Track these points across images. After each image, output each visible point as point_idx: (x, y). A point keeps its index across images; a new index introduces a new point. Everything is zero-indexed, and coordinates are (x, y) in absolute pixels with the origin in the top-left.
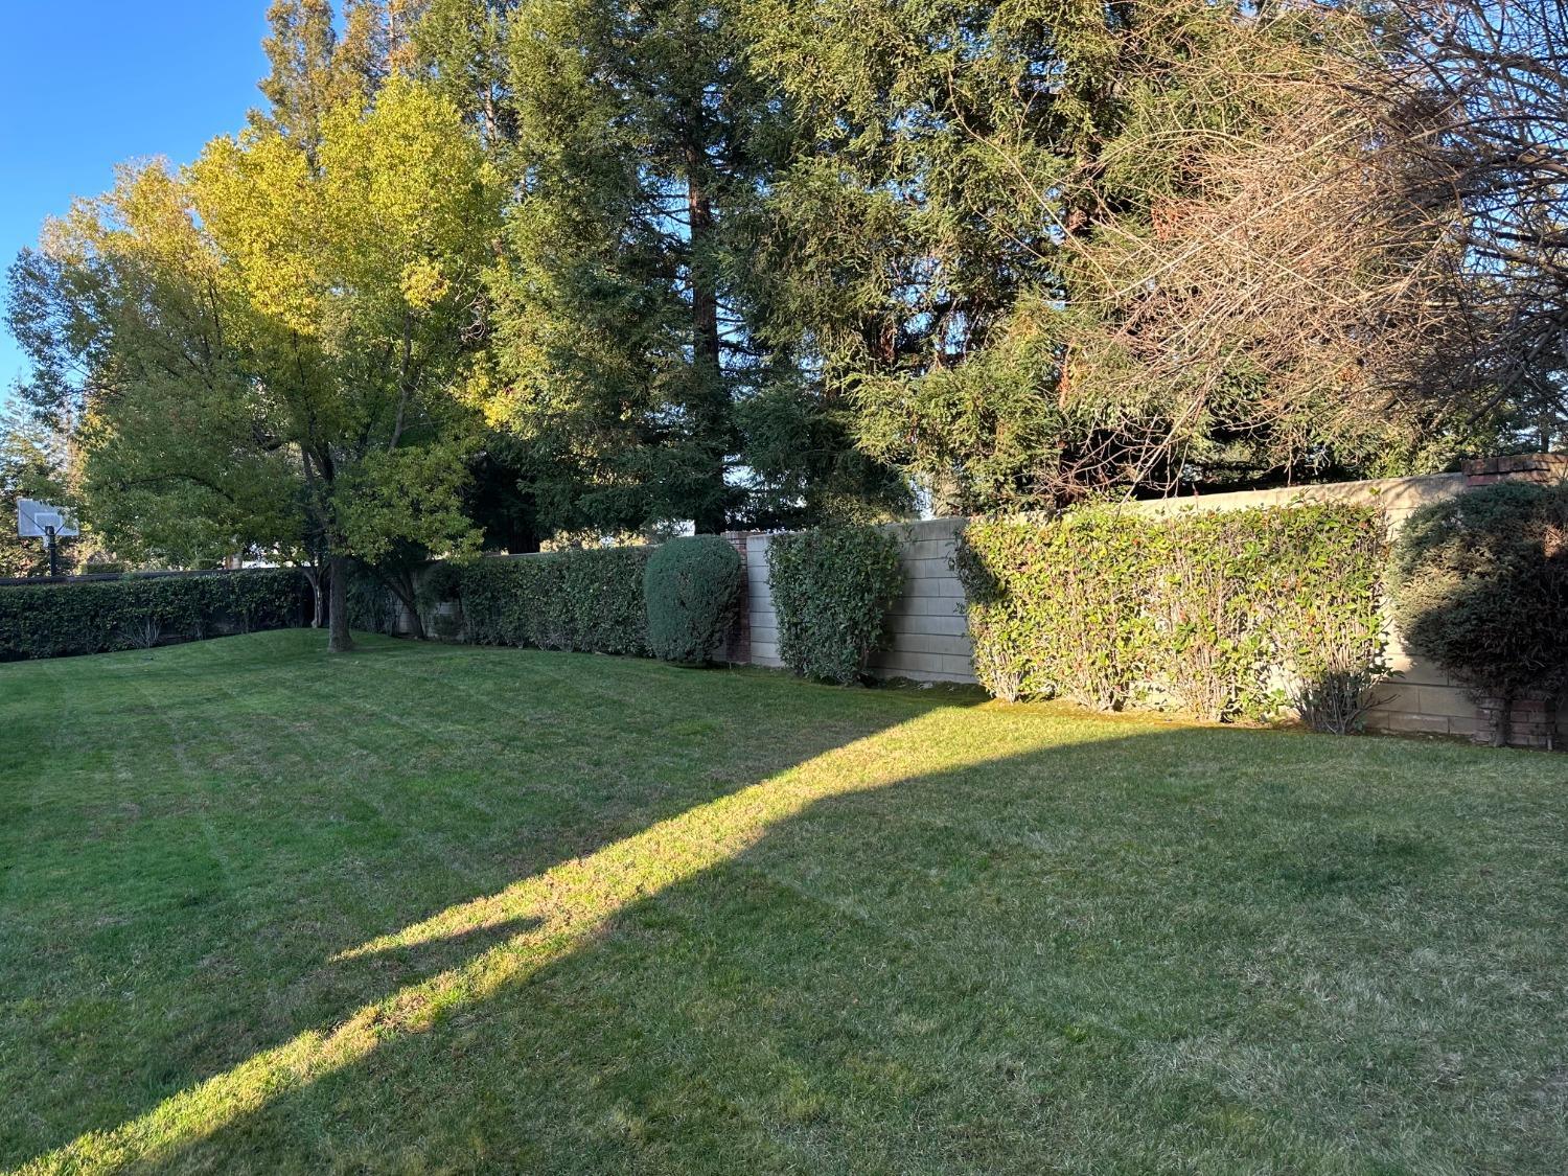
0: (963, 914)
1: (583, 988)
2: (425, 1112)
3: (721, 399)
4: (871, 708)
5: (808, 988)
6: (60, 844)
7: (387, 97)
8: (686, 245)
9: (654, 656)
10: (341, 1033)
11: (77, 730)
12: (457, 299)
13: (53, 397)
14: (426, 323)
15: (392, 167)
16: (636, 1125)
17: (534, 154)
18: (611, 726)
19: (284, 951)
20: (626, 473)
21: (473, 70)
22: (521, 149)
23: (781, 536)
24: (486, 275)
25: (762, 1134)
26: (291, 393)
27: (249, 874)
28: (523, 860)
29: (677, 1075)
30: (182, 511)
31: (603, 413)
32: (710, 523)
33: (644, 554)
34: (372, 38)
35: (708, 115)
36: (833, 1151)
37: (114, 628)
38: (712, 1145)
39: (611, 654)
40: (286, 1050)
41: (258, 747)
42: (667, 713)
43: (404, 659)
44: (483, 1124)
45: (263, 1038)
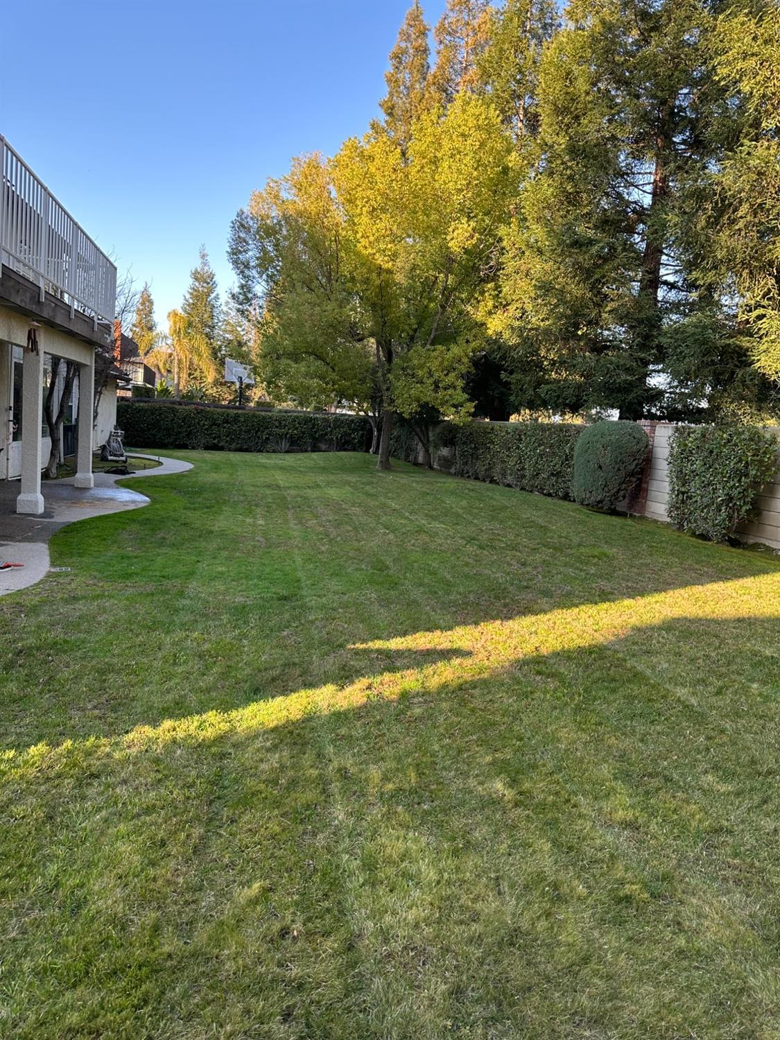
0: (772, 719)
1: (491, 701)
2: (386, 748)
3: (654, 323)
4: (731, 562)
5: (642, 741)
6: (225, 553)
7: (455, 108)
8: (647, 209)
9: (574, 501)
10: (348, 690)
11: (241, 493)
12: (481, 246)
13: (248, 300)
14: (460, 263)
15: (452, 156)
16: (509, 794)
17: (547, 145)
18: (537, 541)
19: (326, 636)
20: (575, 372)
21: (513, 86)
22: (539, 141)
23: (683, 427)
24: (502, 230)
25: (591, 823)
26: (374, 305)
27: (315, 589)
28: (468, 614)
29: (541, 771)
30: (306, 375)
31: (566, 329)
32: (631, 412)
33: (579, 430)
34: (452, 67)
35: (679, 111)
36: (638, 850)
37: (267, 439)
38: (556, 820)
39: (545, 495)
40: (318, 691)
41: (331, 518)
42: (576, 540)
43: (418, 479)
44: (418, 765)
45: (307, 682)
